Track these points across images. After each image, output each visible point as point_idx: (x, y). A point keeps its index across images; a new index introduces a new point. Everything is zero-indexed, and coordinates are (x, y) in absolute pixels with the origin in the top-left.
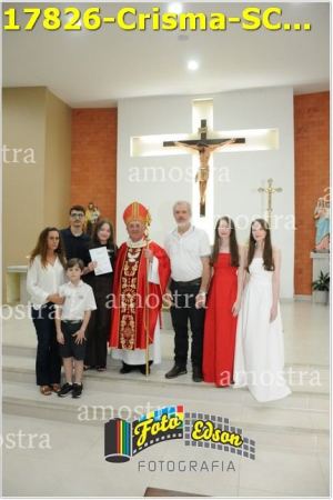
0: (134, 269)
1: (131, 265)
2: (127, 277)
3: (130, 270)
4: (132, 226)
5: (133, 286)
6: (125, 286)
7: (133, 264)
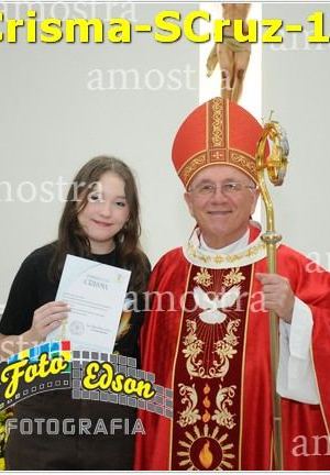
0: (226, 350)
1: (212, 334)
3: (208, 357)
4: (207, 186)
5: (223, 417)
6: (190, 416)
7: (220, 331)
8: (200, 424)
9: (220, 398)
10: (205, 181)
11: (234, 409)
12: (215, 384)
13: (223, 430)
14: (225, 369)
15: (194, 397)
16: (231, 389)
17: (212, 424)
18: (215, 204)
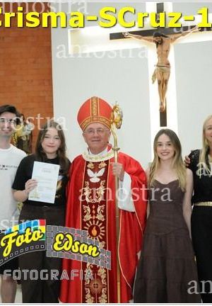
2: (91, 205)
4: (91, 130)
5: (100, 217)
6: (88, 217)
7: (97, 185)
8: (92, 220)
9: (99, 210)
10: (90, 129)
11: (104, 214)
12: (97, 205)
13: (100, 222)
15: (89, 210)
16: (103, 206)
17: (96, 220)
18: (94, 137)
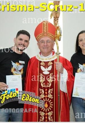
8: (45, 98)
9: (49, 92)
10: (42, 40)
12: (48, 88)
13: (50, 99)
14: (50, 85)
15: (43, 92)
16: (52, 90)
17: (48, 98)
18: (44, 46)
